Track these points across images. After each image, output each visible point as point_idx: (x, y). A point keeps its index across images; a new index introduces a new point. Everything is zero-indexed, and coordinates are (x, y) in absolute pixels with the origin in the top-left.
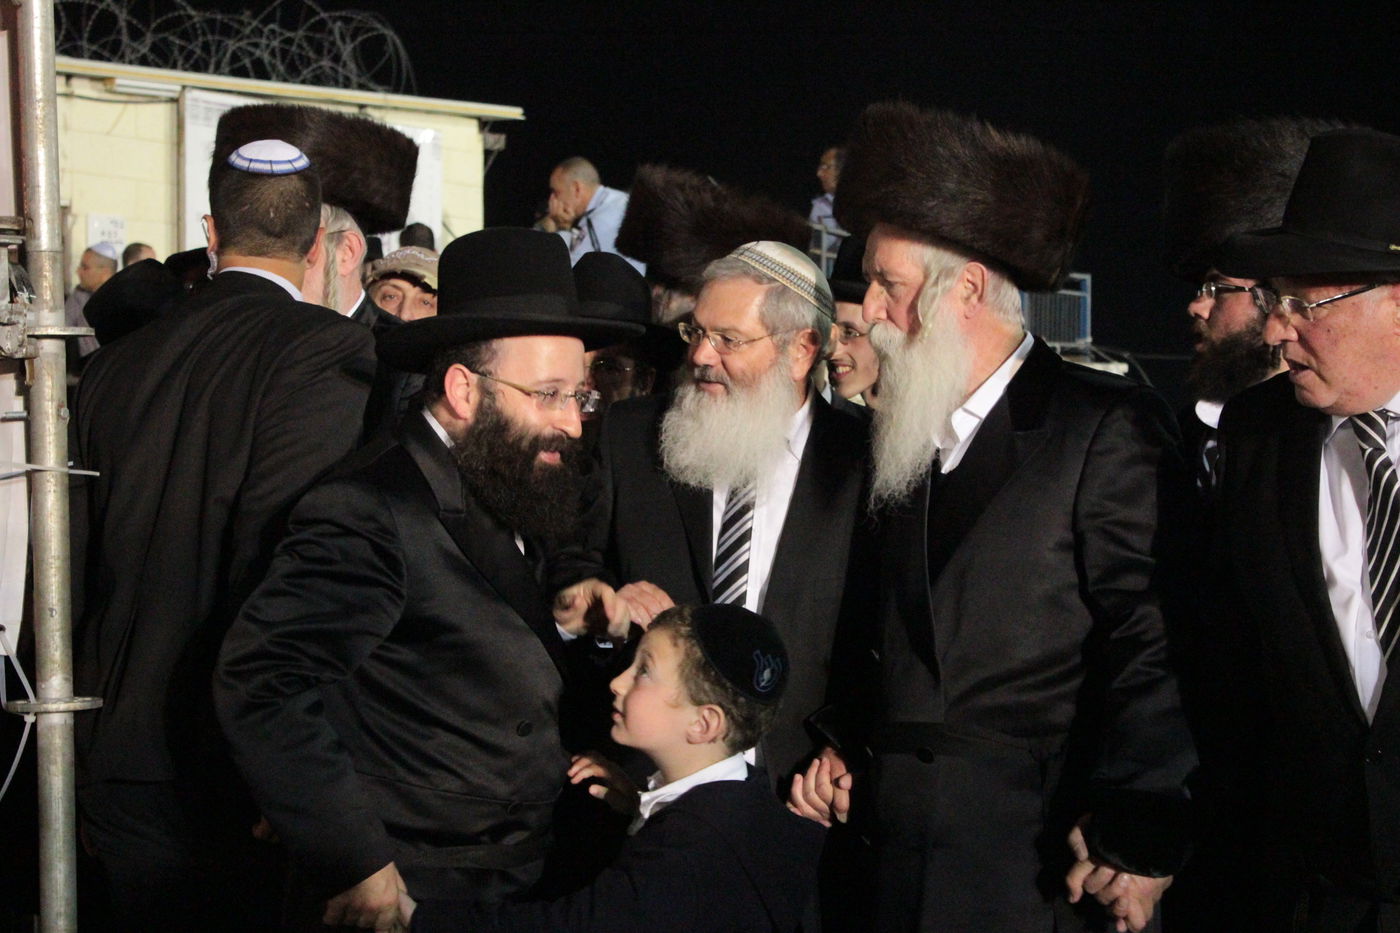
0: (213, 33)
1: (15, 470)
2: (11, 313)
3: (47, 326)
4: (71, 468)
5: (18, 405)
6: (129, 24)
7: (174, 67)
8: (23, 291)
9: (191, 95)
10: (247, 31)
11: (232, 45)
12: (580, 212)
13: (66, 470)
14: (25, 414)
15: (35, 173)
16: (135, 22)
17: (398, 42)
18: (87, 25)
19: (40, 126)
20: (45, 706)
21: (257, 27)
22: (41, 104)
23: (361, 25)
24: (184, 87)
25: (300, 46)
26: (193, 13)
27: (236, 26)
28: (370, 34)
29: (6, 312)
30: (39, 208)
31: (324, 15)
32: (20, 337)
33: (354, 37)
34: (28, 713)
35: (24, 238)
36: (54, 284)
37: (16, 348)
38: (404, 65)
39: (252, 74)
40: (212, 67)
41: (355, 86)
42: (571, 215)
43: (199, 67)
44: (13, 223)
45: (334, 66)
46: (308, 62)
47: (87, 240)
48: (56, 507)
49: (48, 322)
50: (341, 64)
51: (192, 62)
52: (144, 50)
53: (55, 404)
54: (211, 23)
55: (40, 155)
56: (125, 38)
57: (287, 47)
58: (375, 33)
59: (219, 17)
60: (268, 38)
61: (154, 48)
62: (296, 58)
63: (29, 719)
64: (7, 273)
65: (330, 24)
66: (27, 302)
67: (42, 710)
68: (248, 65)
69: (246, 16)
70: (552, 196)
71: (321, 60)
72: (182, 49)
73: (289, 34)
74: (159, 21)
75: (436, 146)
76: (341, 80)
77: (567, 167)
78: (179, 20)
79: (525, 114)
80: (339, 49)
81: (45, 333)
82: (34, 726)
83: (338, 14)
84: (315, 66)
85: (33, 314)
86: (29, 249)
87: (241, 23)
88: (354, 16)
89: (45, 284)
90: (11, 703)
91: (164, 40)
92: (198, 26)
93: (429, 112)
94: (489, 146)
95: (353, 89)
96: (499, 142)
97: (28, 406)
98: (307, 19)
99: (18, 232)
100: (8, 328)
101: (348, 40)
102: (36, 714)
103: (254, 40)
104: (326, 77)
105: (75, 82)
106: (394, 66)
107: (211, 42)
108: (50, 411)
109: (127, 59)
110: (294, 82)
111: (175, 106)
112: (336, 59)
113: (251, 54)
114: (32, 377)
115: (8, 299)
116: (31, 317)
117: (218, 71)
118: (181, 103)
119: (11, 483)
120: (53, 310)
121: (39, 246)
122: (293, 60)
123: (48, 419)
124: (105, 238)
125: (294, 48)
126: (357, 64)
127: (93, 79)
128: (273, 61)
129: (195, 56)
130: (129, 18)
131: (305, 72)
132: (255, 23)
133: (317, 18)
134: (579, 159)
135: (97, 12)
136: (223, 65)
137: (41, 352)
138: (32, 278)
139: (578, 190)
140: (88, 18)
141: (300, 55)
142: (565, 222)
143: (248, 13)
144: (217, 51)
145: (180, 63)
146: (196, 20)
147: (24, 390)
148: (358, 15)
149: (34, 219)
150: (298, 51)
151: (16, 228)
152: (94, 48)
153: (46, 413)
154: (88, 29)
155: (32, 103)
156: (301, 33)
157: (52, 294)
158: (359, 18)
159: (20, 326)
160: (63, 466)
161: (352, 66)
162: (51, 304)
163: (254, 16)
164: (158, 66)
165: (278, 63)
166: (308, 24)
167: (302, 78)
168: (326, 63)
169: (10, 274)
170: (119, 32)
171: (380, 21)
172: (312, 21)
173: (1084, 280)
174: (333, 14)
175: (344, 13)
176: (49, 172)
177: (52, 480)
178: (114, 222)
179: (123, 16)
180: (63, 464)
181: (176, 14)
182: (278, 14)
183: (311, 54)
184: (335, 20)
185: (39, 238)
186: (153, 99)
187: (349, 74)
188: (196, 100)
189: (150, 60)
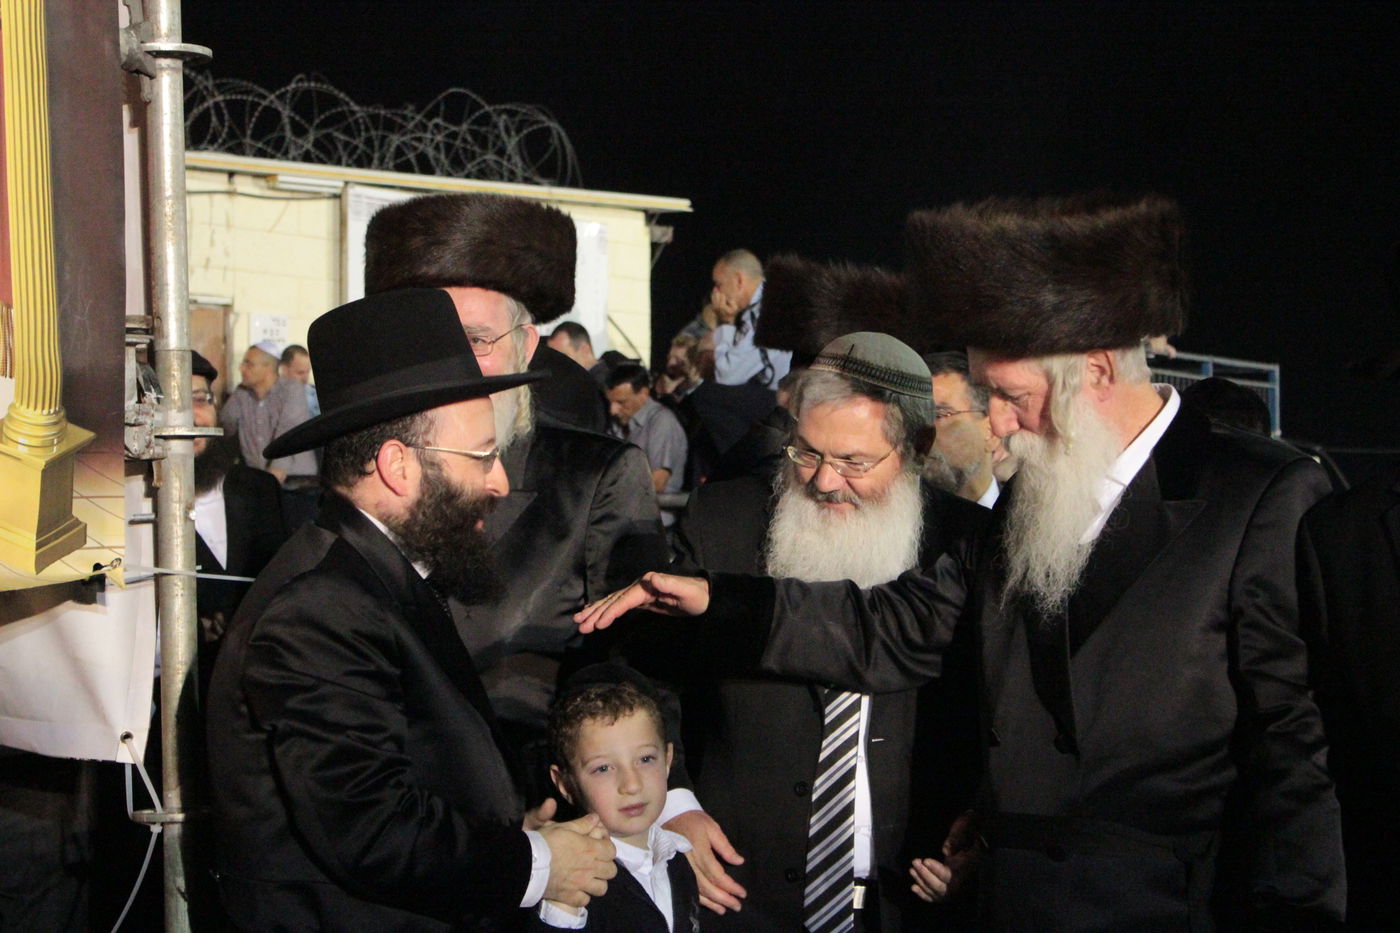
0: (376, 129)
1: (144, 574)
2: (138, 413)
3: (174, 427)
4: (199, 571)
5: (146, 508)
6: (292, 120)
7: (338, 163)
8: (150, 390)
9: (353, 191)
10: (411, 125)
11: (395, 140)
12: (744, 306)
13: (194, 574)
14: (153, 517)
15: (164, 271)
16: (297, 118)
17: (563, 134)
18: (250, 121)
19: (169, 224)
20: (171, 816)
21: (421, 122)
22: (170, 201)
23: (525, 118)
24: (347, 183)
25: (465, 140)
26: (356, 108)
27: (400, 120)
28: (535, 127)
29: (133, 413)
30: (166, 306)
31: (488, 108)
32: (147, 437)
33: (518, 131)
34: (154, 823)
35: (152, 337)
36: (182, 383)
37: (143, 449)
38: (569, 158)
39: (416, 169)
40: (376, 162)
41: (520, 179)
42: (734, 308)
43: (362, 162)
44: (141, 322)
45: (500, 160)
46: (473, 156)
47: (249, 340)
48: (183, 611)
49: (176, 423)
50: (506, 157)
51: (355, 157)
52: (308, 146)
53: (183, 506)
54: (374, 118)
55: (169, 252)
56: (288, 134)
57: (451, 141)
58: (540, 126)
59: (383, 112)
60: (433, 133)
61: (317, 144)
62: (461, 152)
63: (156, 829)
64: (134, 373)
65: (495, 118)
66: (155, 402)
67: (168, 820)
68: (413, 160)
69: (408, 113)
70: (715, 289)
71: (485, 154)
72: (346, 145)
73: (453, 128)
74: (322, 117)
75: (602, 239)
76: (506, 174)
77: (728, 259)
78: (342, 116)
79: (692, 206)
80: (503, 142)
81: (172, 434)
82: (161, 836)
83: (503, 107)
84: (479, 160)
85: (161, 414)
86: (157, 348)
87: (404, 117)
88: (519, 109)
89: (174, 383)
90: (138, 812)
91: (328, 137)
92: (361, 121)
93: (595, 205)
94: (655, 240)
95: (518, 182)
96: (666, 234)
97: (156, 509)
98: (472, 112)
99: (147, 332)
100: (135, 429)
101: (513, 133)
102: (162, 824)
103: (418, 135)
104: (491, 170)
105: (237, 179)
106: (560, 157)
107: (374, 137)
108: (178, 513)
109: (290, 156)
110: (459, 177)
111: (337, 201)
112: (501, 152)
113: (415, 149)
114: (159, 479)
115: (136, 399)
116: (158, 417)
117: (382, 166)
118: (343, 198)
119: (140, 587)
120: (181, 409)
121: (167, 344)
122: (457, 153)
123: (176, 521)
124: (267, 336)
125: (458, 143)
126: (523, 159)
127: (257, 176)
128: (437, 156)
129: (359, 152)
130: (292, 115)
131: (469, 166)
132: (419, 117)
133: (482, 111)
134: (742, 251)
135: (260, 109)
136: (387, 160)
137: (169, 453)
138: (160, 376)
139: (740, 282)
140: (251, 115)
141: (465, 150)
142: (728, 314)
143: (411, 107)
144: (381, 146)
145: (344, 159)
146: (358, 115)
147: (152, 492)
148: (524, 107)
149: (162, 317)
150: (462, 145)
151: (144, 327)
152: (260, 145)
153: (174, 515)
154: (251, 126)
155: (160, 201)
156: (465, 127)
157: (180, 394)
158: (524, 111)
159: (148, 427)
160: (191, 570)
161: (517, 159)
162: (179, 404)
163: (418, 111)
164: (321, 161)
165: (442, 157)
166: (473, 117)
167: (466, 172)
168: (490, 157)
169: (137, 373)
170: (283, 129)
171: (544, 113)
172: (477, 114)
173: (1272, 372)
174: (498, 107)
175: (508, 107)
176: (178, 271)
177: (179, 583)
178: (276, 320)
179: (286, 113)
180: (190, 568)
181: (339, 109)
182: (442, 108)
183: (477, 149)
184: (500, 113)
185: (167, 337)
186: (316, 196)
187: (514, 168)
188: (358, 196)
189: (313, 156)
